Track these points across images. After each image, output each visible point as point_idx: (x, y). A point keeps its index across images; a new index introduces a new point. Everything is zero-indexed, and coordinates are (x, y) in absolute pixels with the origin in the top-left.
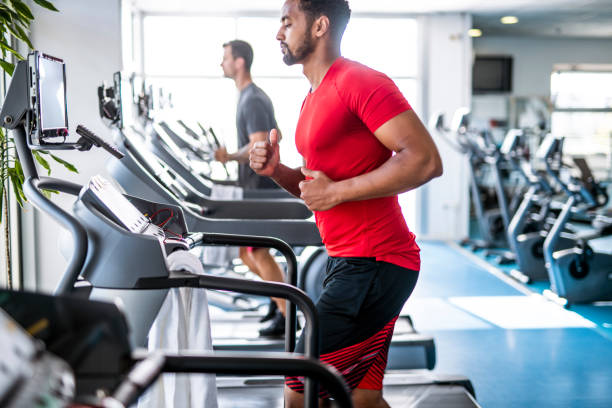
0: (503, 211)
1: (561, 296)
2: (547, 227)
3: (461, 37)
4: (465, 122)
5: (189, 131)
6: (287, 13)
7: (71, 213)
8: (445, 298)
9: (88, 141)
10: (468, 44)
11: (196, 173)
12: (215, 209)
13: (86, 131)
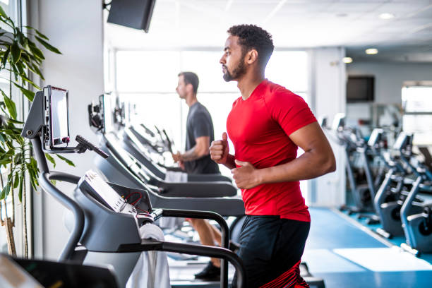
0: (370, 186)
1: (413, 248)
2: (402, 197)
3: (338, 64)
4: (342, 123)
5: (148, 131)
6: (228, 45)
7: (73, 198)
8: (330, 249)
9: (84, 146)
10: (343, 68)
11: (154, 163)
12: (169, 189)
13: (83, 139)
